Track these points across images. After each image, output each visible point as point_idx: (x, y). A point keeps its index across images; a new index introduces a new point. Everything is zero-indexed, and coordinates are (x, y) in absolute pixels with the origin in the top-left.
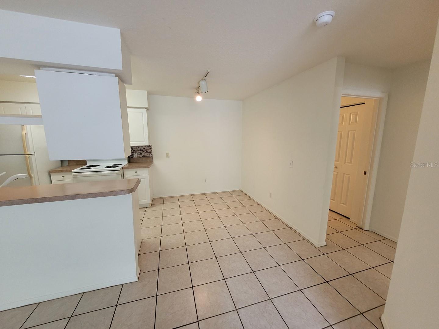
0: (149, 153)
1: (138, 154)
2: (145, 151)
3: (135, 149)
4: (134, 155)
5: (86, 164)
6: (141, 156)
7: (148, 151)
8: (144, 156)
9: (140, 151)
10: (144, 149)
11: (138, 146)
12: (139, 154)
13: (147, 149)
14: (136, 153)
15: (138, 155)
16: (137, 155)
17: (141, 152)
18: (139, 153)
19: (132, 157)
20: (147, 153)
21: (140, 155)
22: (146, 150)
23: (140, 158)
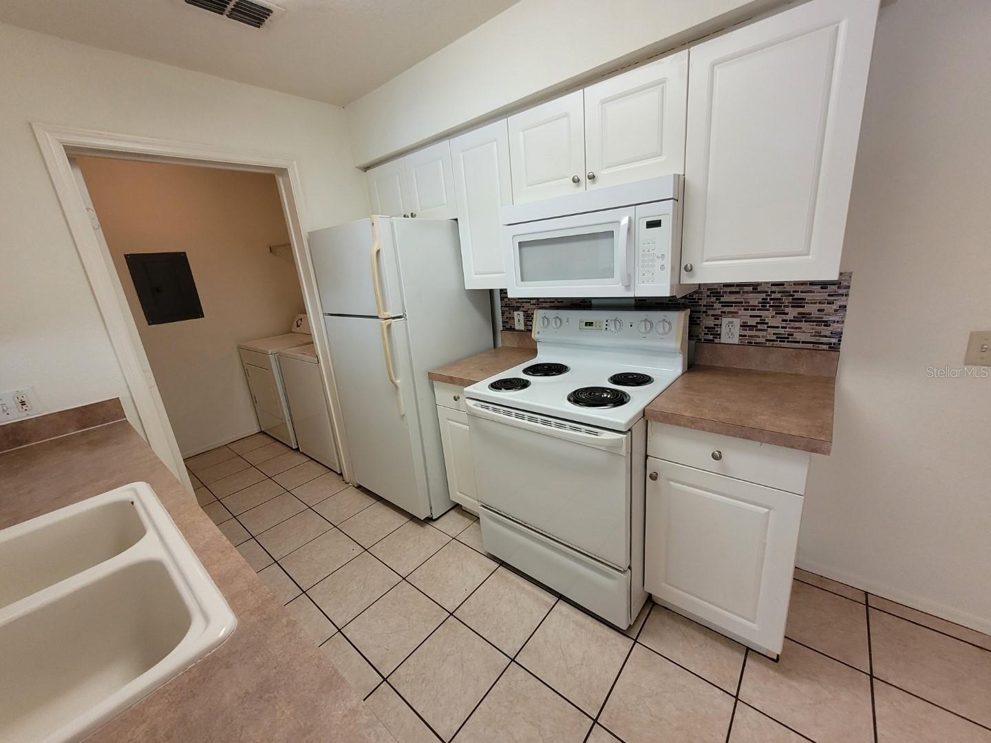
0: (819, 322)
1: (744, 326)
2: (792, 313)
3: (733, 298)
4: (724, 330)
5: (534, 353)
6: (761, 336)
7: (815, 314)
8: (782, 339)
9: (764, 308)
10: (786, 300)
11: (755, 287)
12: (751, 327)
13: (808, 297)
14: (737, 322)
15: (748, 333)
16: (737, 330)
17: (768, 315)
18: (753, 322)
19: (711, 337)
20: (803, 325)
21: (754, 333)
22: (798, 303)
23: (752, 349)
